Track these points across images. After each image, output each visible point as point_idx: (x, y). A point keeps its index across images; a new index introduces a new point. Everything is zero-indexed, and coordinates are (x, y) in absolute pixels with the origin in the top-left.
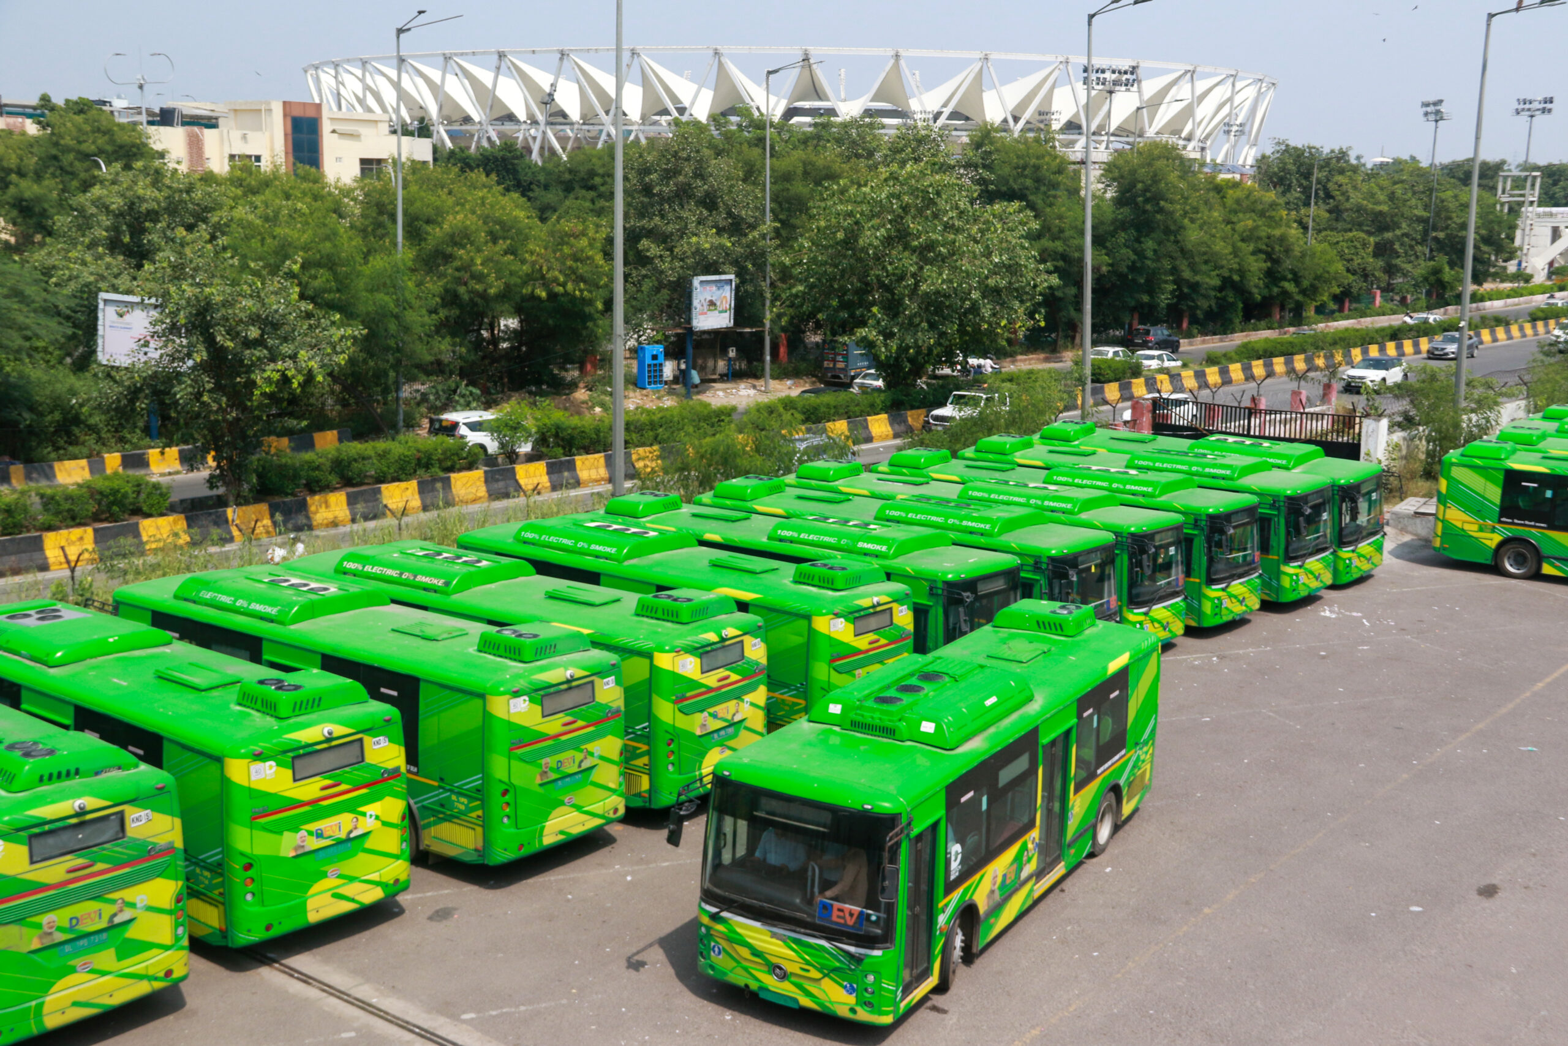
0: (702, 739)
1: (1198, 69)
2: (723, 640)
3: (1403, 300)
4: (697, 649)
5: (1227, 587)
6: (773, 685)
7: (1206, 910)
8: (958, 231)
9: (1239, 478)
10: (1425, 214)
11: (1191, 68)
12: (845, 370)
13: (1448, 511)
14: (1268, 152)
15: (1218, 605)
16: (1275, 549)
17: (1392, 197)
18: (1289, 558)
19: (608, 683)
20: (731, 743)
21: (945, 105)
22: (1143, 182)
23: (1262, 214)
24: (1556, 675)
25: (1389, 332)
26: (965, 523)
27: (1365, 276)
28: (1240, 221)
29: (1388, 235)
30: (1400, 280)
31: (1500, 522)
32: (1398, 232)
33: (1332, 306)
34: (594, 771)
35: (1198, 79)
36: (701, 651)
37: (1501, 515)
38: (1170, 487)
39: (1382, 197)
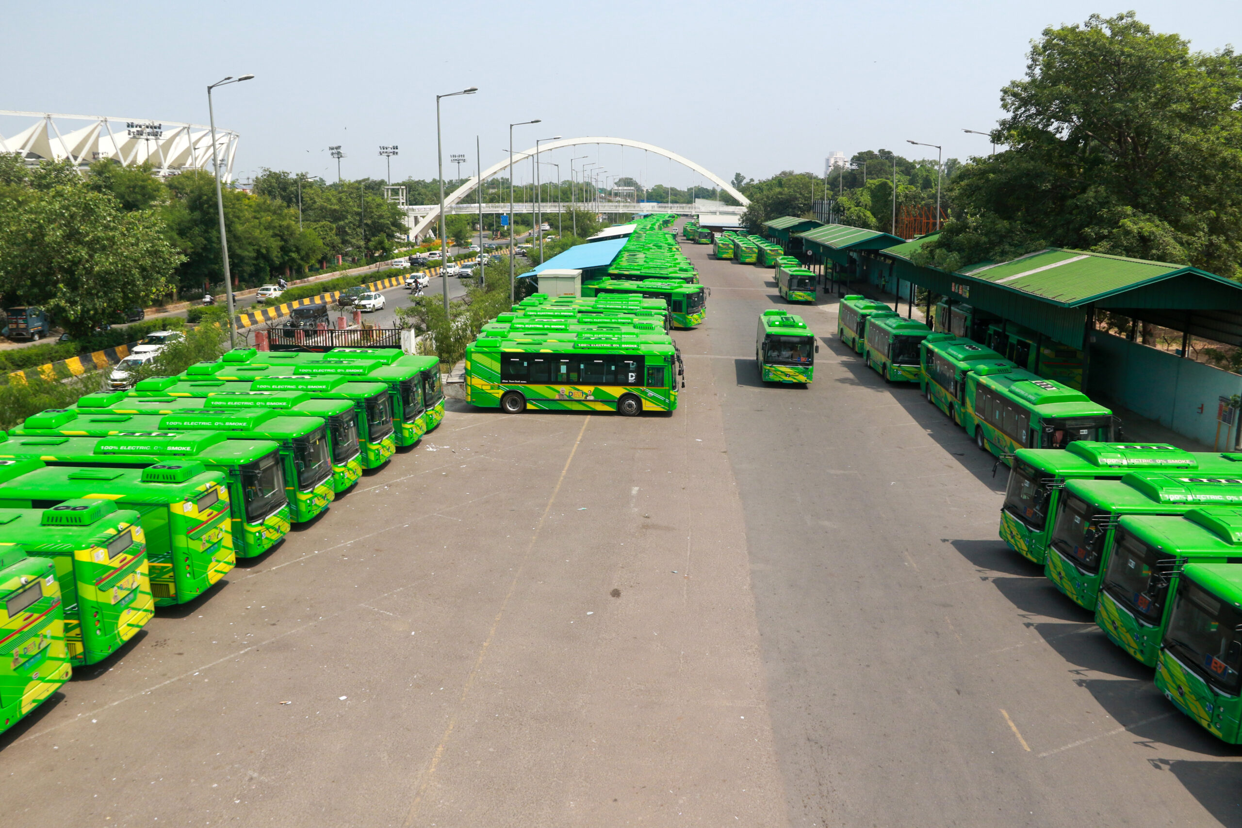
0: (116, 606)
1: (191, 126)
2: (119, 532)
3: (353, 260)
4: (104, 542)
5: (381, 441)
6: (151, 557)
7: (485, 644)
8: (114, 229)
9: (369, 373)
10: (360, 210)
11: (187, 126)
12: (26, 329)
13: (473, 379)
14: (259, 176)
15: (378, 454)
16: (398, 414)
17: (340, 200)
18: (406, 419)
19: (49, 581)
20: (133, 605)
21: (23, 148)
22: (206, 195)
23: (275, 213)
24: (567, 465)
25: (360, 279)
26: (227, 424)
27: (334, 247)
28: (262, 217)
29: (341, 223)
30: (350, 249)
31: (502, 383)
33: (318, 266)
34: (49, 649)
35: (193, 132)
36: (107, 543)
37: (502, 379)
38: (335, 384)
39: (334, 201)
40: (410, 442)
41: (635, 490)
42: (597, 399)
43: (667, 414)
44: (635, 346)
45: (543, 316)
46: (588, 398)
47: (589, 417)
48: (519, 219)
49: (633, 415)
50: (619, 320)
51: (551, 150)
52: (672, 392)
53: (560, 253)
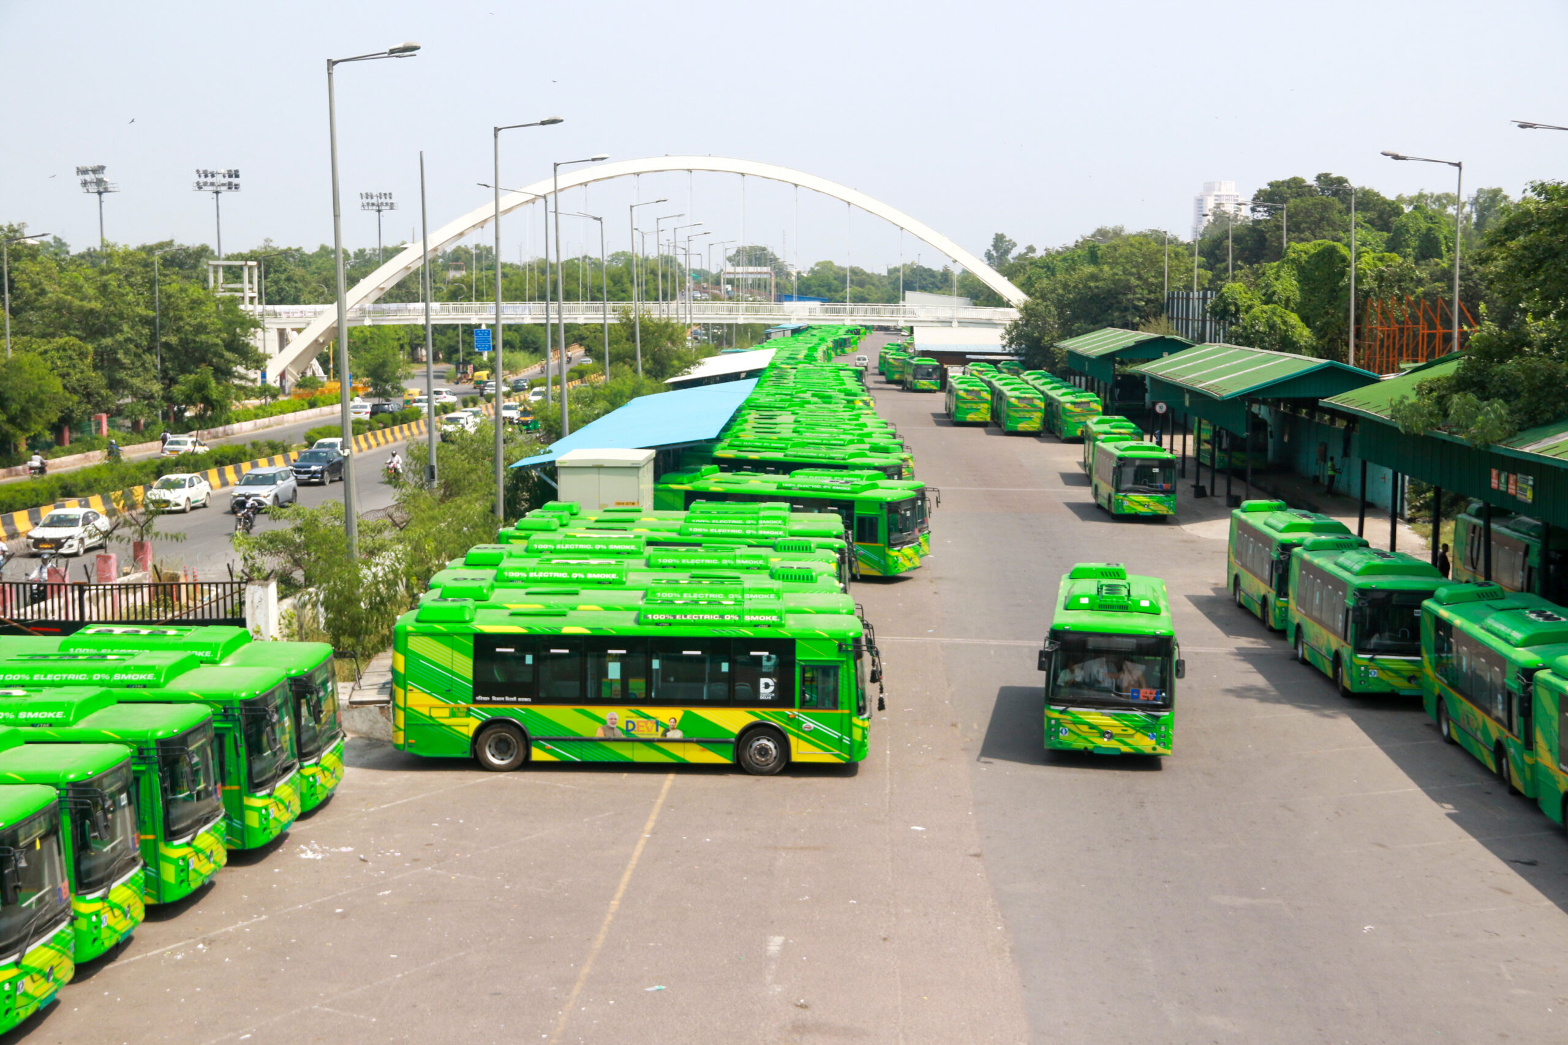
3: (136, 425)
5: (193, 839)
9: (167, 681)
10: (151, 314)
13: (409, 695)
15: (184, 868)
16: (234, 776)
17: (104, 289)
18: (254, 786)
24: (622, 887)
27: (88, 396)
29: (107, 341)
30: (128, 400)
31: (475, 702)
32: (120, 337)
33: (48, 436)
37: (476, 693)
38: (86, 708)
39: (91, 291)
40: (261, 840)
41: (775, 944)
42: (687, 737)
43: (845, 770)
44: (774, 618)
45: (568, 551)
46: (671, 735)
47: (670, 778)
48: (513, 336)
49: (771, 773)
50: (739, 562)
51: (586, 184)
52: (857, 720)
53: (607, 412)
